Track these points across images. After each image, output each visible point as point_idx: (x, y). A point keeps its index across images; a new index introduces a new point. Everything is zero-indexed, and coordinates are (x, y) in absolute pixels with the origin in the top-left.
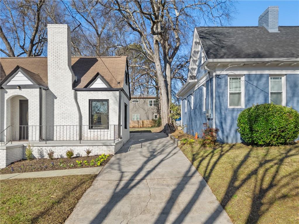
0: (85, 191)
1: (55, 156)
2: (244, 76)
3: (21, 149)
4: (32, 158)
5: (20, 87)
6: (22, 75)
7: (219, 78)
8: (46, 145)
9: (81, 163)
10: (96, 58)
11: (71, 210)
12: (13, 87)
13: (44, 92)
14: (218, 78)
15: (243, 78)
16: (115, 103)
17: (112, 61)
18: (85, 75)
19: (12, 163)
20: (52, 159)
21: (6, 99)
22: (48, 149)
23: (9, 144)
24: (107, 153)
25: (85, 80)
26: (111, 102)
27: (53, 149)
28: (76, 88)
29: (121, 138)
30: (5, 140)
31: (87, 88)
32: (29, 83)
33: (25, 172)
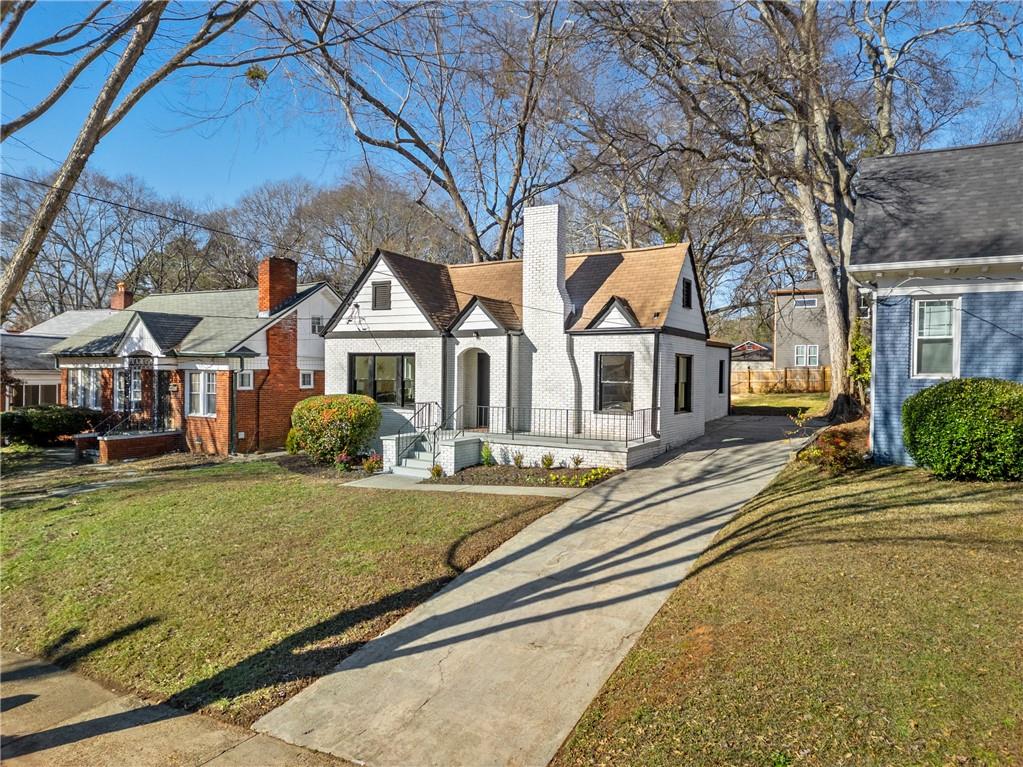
0: (540, 516)
1: (526, 463)
2: (960, 298)
3: (476, 446)
4: (492, 463)
5: (478, 334)
6: (481, 311)
7: (887, 305)
8: (513, 442)
9: (557, 479)
10: (620, 254)
11: (515, 533)
12: (468, 334)
13: (515, 340)
14: (883, 304)
15: (958, 303)
16: (644, 359)
17: (653, 258)
18: (592, 298)
19: (463, 469)
20: (520, 468)
21: (456, 355)
22: (516, 448)
23: (460, 438)
24: (613, 466)
25: (591, 309)
26: (637, 357)
27: (522, 450)
28: (571, 330)
29: (657, 436)
30: (455, 428)
31: (592, 329)
32: (492, 325)
33: (478, 484)
